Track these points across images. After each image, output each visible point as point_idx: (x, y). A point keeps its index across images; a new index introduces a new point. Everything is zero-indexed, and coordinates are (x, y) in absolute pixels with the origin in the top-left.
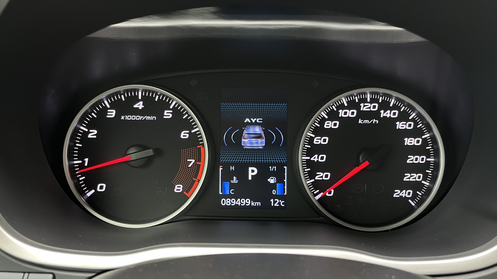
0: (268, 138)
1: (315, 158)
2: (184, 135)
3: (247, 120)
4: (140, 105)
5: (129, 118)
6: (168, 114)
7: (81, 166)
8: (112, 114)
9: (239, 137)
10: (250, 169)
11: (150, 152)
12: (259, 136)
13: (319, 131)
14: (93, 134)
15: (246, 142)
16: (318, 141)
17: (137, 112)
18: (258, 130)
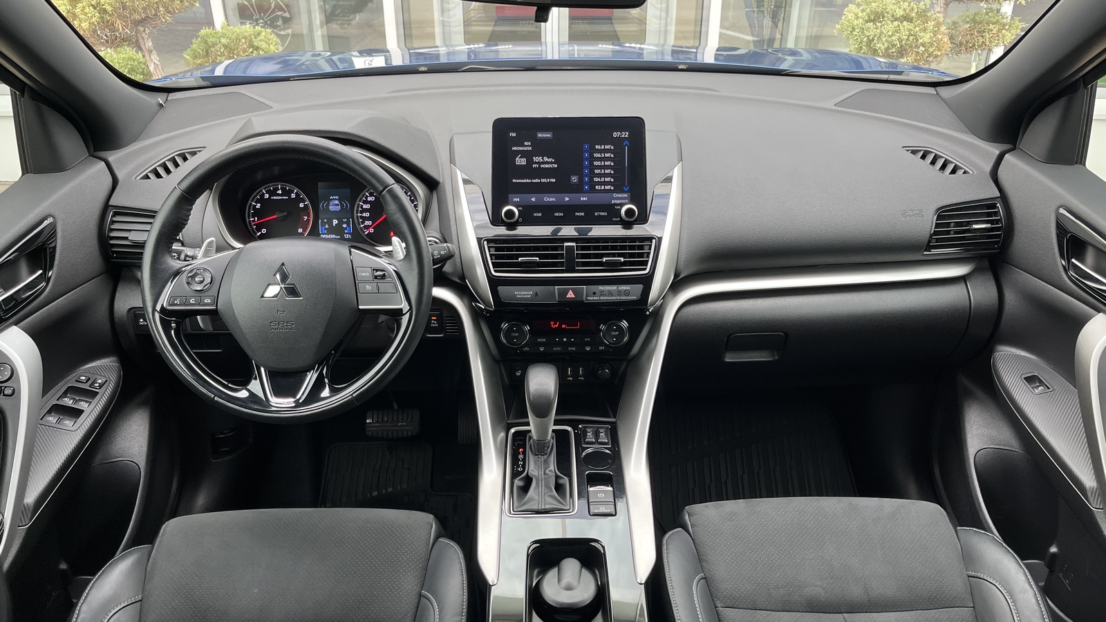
0: (342, 206)
1: (364, 215)
2: (301, 205)
3: (331, 197)
4: (280, 192)
5: (275, 198)
6: (293, 196)
7: (254, 221)
8: (267, 196)
9: (328, 205)
10: (334, 221)
11: (285, 214)
12: (338, 205)
13: (366, 202)
14: (258, 206)
15: (331, 208)
16: (365, 206)
17: (279, 195)
18: (337, 202)
